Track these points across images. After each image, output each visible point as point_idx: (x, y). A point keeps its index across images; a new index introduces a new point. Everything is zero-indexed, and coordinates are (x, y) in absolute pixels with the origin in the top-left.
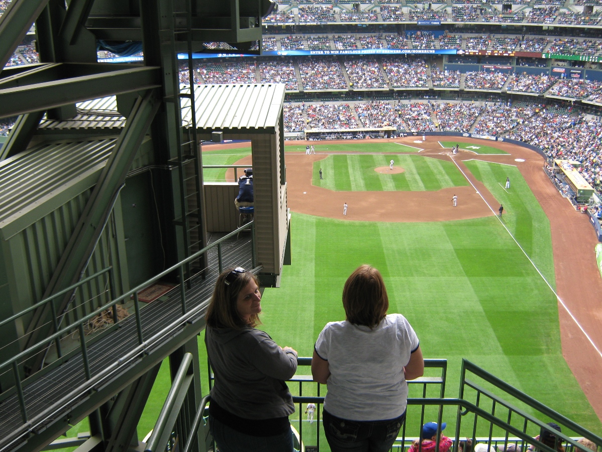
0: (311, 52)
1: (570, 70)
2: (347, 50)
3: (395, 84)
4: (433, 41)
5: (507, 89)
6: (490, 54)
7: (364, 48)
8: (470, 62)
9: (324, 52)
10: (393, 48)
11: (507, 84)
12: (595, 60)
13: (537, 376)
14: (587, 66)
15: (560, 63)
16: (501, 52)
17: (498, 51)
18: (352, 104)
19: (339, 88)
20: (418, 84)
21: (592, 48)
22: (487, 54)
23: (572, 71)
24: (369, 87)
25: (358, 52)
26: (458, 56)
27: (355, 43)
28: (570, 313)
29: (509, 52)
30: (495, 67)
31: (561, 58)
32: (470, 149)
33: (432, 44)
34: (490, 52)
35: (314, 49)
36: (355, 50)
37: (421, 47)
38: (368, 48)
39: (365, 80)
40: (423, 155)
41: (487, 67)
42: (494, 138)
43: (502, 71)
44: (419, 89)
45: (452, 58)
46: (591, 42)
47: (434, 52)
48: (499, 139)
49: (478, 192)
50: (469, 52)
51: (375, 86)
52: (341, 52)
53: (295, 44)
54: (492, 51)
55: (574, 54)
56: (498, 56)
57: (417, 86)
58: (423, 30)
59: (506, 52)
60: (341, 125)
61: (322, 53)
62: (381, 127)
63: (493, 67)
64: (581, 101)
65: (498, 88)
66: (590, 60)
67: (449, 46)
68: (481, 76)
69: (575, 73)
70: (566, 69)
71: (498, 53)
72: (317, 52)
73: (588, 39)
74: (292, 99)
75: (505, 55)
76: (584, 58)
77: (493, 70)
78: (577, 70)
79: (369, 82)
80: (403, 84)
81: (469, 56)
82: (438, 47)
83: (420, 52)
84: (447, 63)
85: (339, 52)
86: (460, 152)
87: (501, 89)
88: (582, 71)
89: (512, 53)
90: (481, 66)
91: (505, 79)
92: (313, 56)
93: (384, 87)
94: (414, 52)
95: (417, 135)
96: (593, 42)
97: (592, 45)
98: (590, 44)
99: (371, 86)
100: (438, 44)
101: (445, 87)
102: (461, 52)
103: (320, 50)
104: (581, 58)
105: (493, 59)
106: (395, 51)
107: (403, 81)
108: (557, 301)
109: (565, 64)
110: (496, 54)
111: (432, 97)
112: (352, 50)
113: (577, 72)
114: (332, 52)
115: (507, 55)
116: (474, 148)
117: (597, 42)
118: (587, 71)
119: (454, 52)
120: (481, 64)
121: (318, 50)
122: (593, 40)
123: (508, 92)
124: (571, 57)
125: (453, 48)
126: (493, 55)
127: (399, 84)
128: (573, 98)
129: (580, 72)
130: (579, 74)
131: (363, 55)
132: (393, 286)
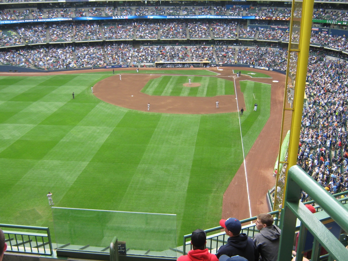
0: (167, 17)
1: (322, 29)
2: (189, 16)
3: (216, 36)
4: (242, 11)
5: (282, 40)
6: (274, 19)
7: (199, 15)
8: (264, 24)
9: (175, 17)
10: (217, 15)
11: (283, 37)
12: (335, 23)
13: (199, 206)
14: (332, 27)
15: (316, 25)
16: (281, 18)
17: (280, 17)
18: (189, 47)
19: (182, 38)
20: (229, 36)
21: (335, 15)
22: (273, 19)
23: (322, 30)
24: (200, 37)
25: (196, 17)
26: (256, 20)
27: (195, 12)
28: (245, 170)
29: (286, 18)
30: (278, 27)
31: (316, 22)
32: (249, 74)
33: (241, 13)
34: (275, 18)
35: (170, 15)
36: (194, 16)
37: (233, 15)
38: (202, 15)
39: (198, 33)
40: (218, 77)
41: (273, 27)
42: (268, 69)
43: (281, 29)
44: (230, 39)
45: (253, 21)
46: (335, 12)
47: (241, 17)
48: (270, 69)
49: (236, 99)
50: (262, 18)
51: (203, 37)
52: (185, 17)
53: (158, 12)
54: (276, 17)
55: (324, 19)
56: (279, 21)
57: (229, 38)
58: (237, 5)
59: (284, 18)
60: (178, 60)
61: (174, 17)
62: (202, 61)
63: (277, 27)
64: (324, 47)
65: (277, 39)
66: (333, 23)
67: (251, 14)
68: (269, 32)
69: (324, 31)
70: (319, 28)
71: (279, 18)
72: (171, 17)
73: (334, 10)
74: (154, 44)
75: (283, 19)
76: (329, 22)
77: (277, 29)
78: (325, 29)
79: (200, 35)
80: (220, 36)
81: (263, 20)
82: (244, 15)
83: (233, 17)
84: (250, 25)
85: (184, 17)
86: (242, 76)
87: (279, 39)
88: (328, 30)
89: (288, 18)
90: (270, 26)
91: (283, 34)
92: (168, 19)
93: (208, 38)
94: (229, 17)
95: (222, 66)
96: (337, 12)
97: (336, 14)
98: (335, 13)
99: (201, 37)
100: (245, 13)
101: (245, 38)
102: (257, 18)
103: (173, 15)
104: (327, 21)
105: (277, 22)
106: (218, 17)
107: (221, 34)
108: (242, 162)
109: (319, 25)
110: (278, 19)
111: (238, 44)
112: (192, 16)
113: (326, 30)
114: (180, 17)
115: (285, 20)
116: (252, 74)
117: (339, 12)
118: (331, 29)
119: (253, 18)
120: (270, 25)
121: (171, 16)
122: (337, 11)
123: (282, 42)
124: (322, 21)
125: (253, 15)
126: (276, 19)
127: (218, 36)
128: (319, 45)
129: (327, 30)
130: (326, 31)
131: (199, 19)
132: (147, 149)
